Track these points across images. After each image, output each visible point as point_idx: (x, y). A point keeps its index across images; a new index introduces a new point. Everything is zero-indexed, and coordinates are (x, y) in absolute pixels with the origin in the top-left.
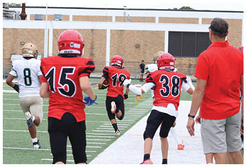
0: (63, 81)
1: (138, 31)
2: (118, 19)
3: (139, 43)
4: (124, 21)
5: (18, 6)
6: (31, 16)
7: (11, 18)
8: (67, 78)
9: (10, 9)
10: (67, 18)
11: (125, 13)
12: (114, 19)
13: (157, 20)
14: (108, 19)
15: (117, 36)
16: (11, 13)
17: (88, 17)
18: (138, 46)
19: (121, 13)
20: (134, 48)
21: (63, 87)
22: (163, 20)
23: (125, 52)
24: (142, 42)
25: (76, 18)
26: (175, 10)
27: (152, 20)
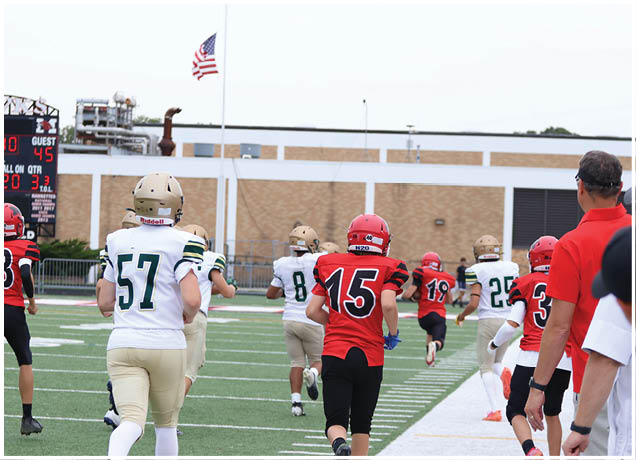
0: (356, 291)
1: (441, 188)
2: (395, 156)
3: (442, 217)
4: (408, 160)
5: (154, 124)
6: (186, 147)
7: (137, 151)
8: (362, 286)
9: (136, 130)
10: (270, 152)
11: (409, 143)
12: (383, 156)
13: (486, 159)
14: (369, 156)
15: (389, 199)
16: (138, 139)
17: (322, 150)
18: (439, 224)
19: (399, 143)
20: (430, 229)
21: (354, 301)
22: (500, 160)
23: (409, 236)
24: (449, 212)
25: (293, 153)
26: (531, 135)
27: (475, 159)
